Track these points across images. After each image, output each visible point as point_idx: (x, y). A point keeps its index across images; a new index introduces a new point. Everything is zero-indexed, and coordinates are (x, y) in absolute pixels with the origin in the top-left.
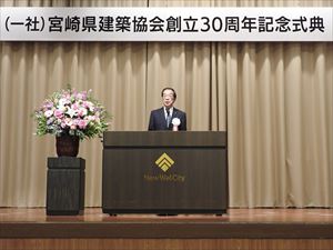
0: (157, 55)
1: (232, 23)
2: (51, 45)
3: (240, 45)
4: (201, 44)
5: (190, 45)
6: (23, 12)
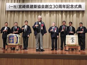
0: (43, 14)
1: (60, 6)
2: (19, 11)
4: (53, 11)
6: (13, 4)
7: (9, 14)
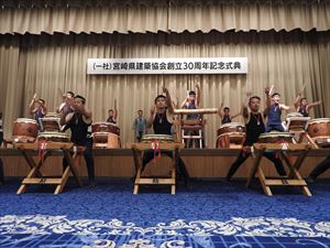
1: (198, 65)
2: (114, 76)
3: (201, 76)
4: (183, 75)
5: (178, 76)
6: (101, 61)
7: (94, 83)
